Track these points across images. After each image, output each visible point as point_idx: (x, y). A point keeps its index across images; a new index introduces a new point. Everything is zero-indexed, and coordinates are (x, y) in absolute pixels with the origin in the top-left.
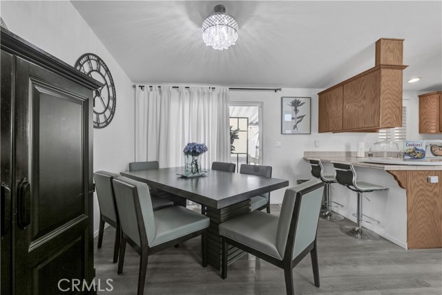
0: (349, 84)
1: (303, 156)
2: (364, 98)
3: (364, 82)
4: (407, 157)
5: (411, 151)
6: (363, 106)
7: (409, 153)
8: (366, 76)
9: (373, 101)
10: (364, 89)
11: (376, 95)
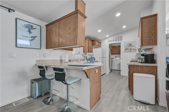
0: (62, 20)
1: (35, 63)
2: (70, 29)
3: (70, 20)
4: (89, 61)
5: (90, 58)
6: (69, 33)
7: (90, 59)
8: (71, 16)
9: (74, 31)
10: (69, 24)
11: (76, 27)
